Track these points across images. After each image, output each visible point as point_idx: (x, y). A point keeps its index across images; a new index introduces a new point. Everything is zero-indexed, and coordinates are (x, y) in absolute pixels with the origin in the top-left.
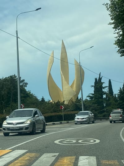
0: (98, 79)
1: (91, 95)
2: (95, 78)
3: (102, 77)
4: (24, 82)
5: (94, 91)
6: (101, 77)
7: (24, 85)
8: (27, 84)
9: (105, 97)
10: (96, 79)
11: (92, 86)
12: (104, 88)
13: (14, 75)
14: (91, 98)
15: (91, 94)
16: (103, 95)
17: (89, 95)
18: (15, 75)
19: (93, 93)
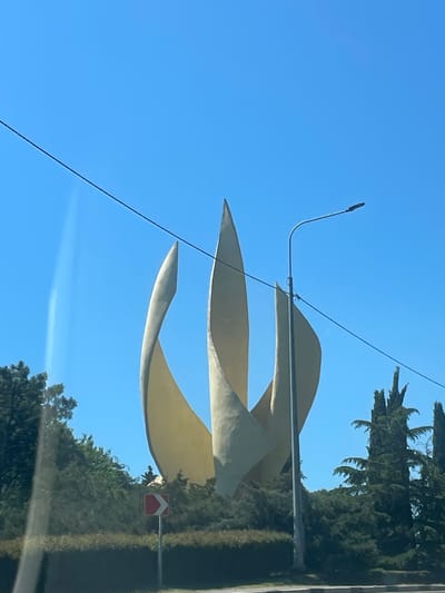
0: (387, 396)
1: (354, 466)
2: (376, 392)
3: (404, 391)
4: (60, 397)
5: (371, 451)
6: (400, 392)
7: (61, 410)
8: (71, 404)
9: (419, 477)
10: (379, 397)
11: (361, 423)
12: (413, 433)
13: (16, 364)
14: (356, 477)
15: (355, 460)
16: (410, 469)
17: (348, 464)
18: (21, 364)
19: (365, 456)
